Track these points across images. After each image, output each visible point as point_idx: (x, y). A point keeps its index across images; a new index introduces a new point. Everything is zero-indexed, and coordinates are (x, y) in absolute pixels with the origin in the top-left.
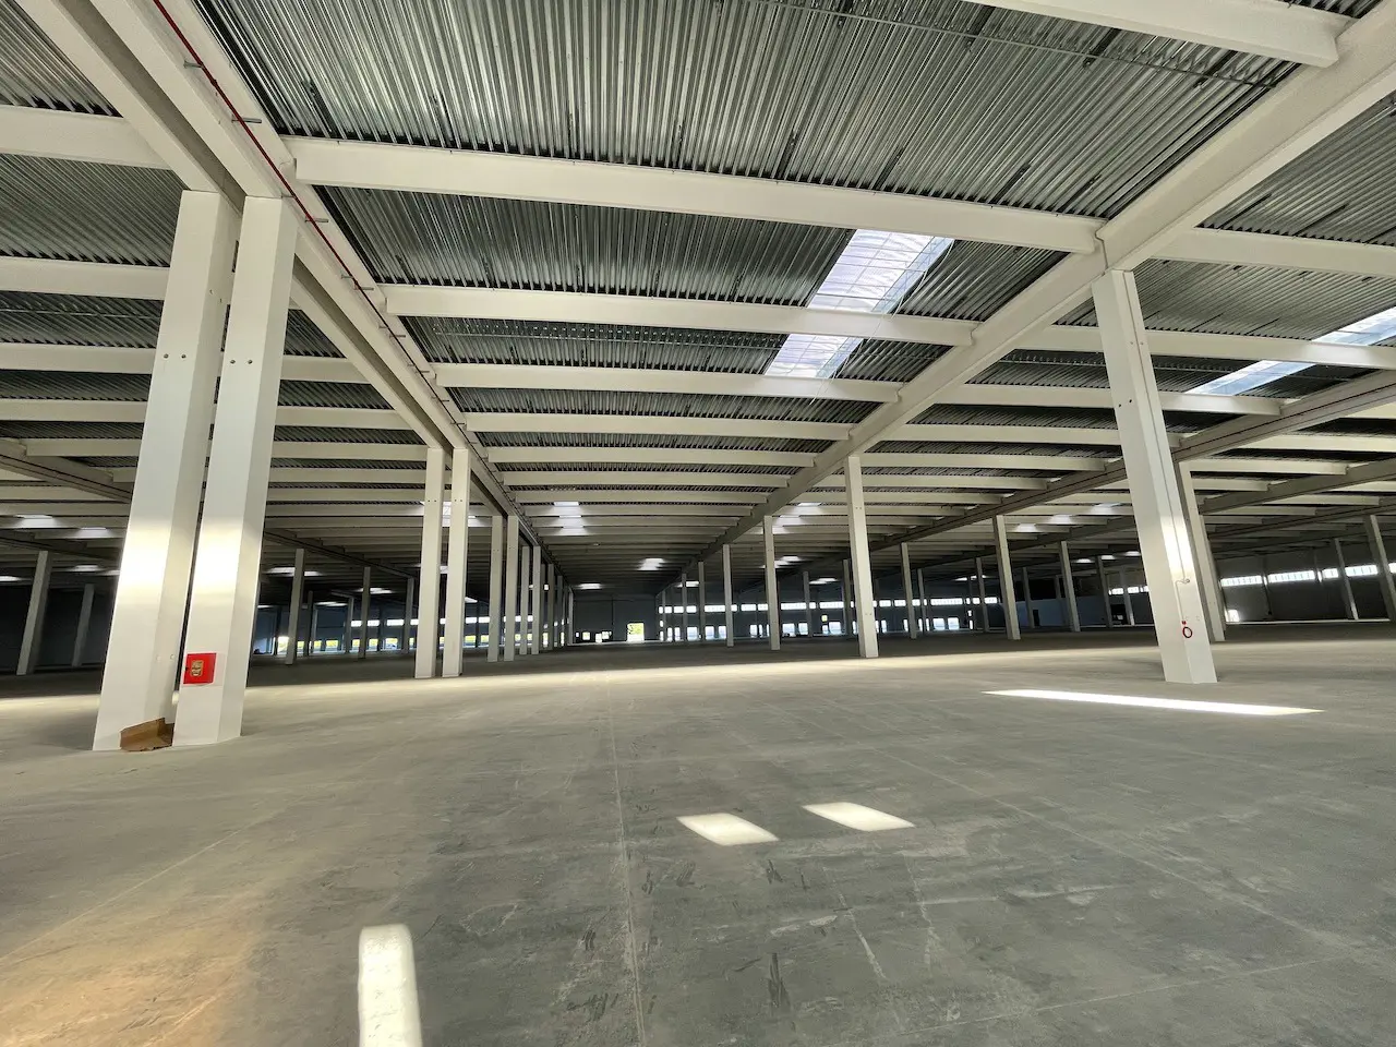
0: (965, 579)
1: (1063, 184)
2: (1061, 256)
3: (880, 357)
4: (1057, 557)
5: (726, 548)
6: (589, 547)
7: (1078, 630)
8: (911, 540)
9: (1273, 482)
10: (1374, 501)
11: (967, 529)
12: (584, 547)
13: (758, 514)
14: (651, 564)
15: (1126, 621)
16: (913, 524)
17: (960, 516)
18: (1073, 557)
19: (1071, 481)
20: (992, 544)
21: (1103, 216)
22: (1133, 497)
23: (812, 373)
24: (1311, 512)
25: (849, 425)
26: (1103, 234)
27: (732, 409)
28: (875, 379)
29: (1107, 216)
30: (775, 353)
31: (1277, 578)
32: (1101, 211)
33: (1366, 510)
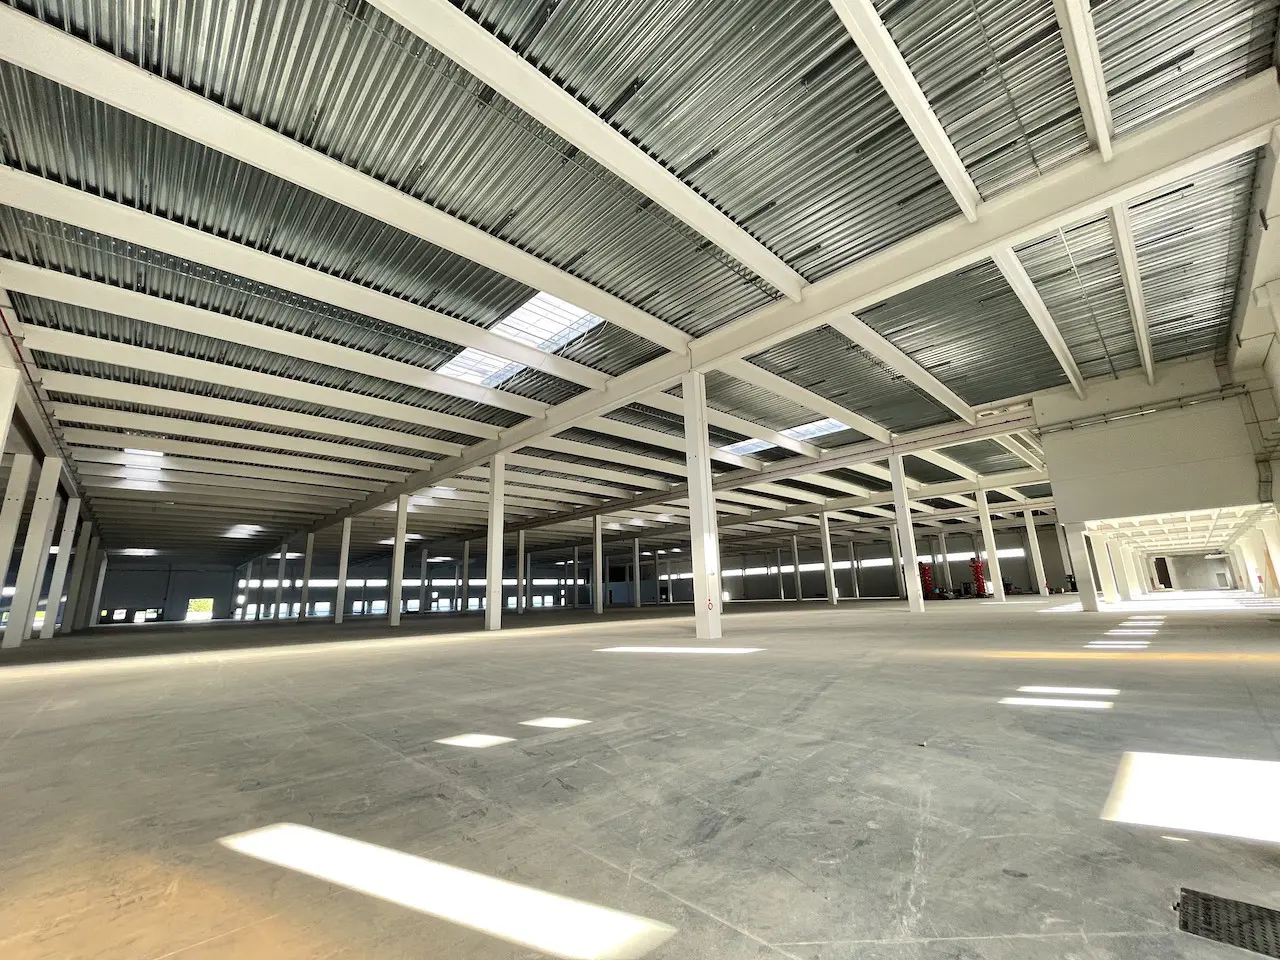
0: (563, 563)
1: (674, 308)
2: (664, 351)
3: (537, 383)
4: (631, 550)
5: (348, 522)
6: (158, 505)
7: (639, 605)
8: (530, 528)
9: (754, 511)
10: (795, 527)
11: (573, 523)
12: (152, 505)
13: (394, 491)
14: (243, 531)
15: (667, 599)
16: (532, 515)
17: (570, 512)
18: (641, 550)
19: (650, 496)
20: (589, 536)
21: (692, 334)
22: (691, 513)
23: (477, 380)
24: (769, 531)
25: (500, 428)
26: (691, 345)
27: (394, 394)
28: (529, 397)
29: (696, 335)
30: (451, 358)
31: (751, 572)
32: (692, 332)
33: (792, 532)
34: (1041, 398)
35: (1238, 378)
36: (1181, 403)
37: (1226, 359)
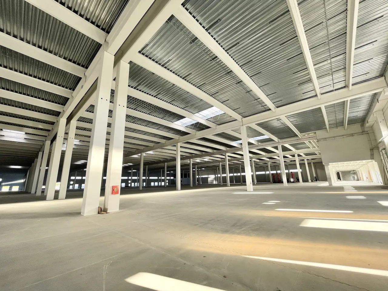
2: (236, 120)
17: (182, 158)
25: (179, 136)
26: (242, 119)
29: (244, 117)
34: (319, 132)
35: (366, 130)
36: (352, 135)
37: (363, 125)
